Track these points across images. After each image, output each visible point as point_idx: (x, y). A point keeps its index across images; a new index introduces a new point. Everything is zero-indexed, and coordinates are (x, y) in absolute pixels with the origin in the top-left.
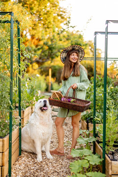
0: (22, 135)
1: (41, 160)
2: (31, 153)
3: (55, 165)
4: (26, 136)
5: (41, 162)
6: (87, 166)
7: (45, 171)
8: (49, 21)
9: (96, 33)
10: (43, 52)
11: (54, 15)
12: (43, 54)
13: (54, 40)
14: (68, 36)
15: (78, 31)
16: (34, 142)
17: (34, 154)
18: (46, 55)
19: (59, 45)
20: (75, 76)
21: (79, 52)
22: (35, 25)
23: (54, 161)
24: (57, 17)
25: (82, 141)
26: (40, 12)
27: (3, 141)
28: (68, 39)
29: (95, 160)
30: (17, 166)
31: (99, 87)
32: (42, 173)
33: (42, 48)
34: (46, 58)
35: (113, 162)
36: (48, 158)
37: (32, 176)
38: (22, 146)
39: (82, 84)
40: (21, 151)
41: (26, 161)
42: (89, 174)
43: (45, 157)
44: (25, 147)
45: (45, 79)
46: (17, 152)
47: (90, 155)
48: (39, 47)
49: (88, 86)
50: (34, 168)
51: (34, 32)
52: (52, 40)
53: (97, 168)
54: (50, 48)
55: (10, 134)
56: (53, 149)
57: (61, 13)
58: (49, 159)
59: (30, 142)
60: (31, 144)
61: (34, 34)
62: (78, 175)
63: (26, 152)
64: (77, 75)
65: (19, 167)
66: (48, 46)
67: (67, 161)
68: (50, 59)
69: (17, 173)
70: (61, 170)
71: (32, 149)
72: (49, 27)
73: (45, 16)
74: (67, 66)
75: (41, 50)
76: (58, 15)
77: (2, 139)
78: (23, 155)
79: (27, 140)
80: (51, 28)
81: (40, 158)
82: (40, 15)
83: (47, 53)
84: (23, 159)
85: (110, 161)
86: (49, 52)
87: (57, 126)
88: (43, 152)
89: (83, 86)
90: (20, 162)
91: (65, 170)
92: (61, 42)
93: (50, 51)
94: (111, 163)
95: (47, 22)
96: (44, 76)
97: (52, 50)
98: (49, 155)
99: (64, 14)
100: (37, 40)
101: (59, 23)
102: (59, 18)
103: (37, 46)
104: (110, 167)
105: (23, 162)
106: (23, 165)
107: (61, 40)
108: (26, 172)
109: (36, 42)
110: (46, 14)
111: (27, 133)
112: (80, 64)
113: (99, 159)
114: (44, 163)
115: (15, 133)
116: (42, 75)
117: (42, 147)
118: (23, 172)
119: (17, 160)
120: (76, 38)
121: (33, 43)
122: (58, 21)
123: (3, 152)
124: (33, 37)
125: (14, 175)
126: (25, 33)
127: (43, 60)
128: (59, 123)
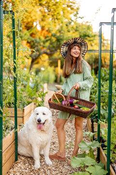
1: (39, 166)
2: (28, 157)
3: (54, 173)
4: (24, 139)
5: (39, 169)
8: (57, 12)
9: (101, 24)
10: (51, 43)
11: (64, 6)
12: (51, 46)
13: (62, 32)
14: (77, 27)
15: (87, 22)
17: (31, 159)
18: (54, 47)
19: (67, 36)
20: (77, 73)
21: (81, 45)
22: (44, 16)
23: (53, 168)
24: (67, 8)
25: (85, 147)
26: (49, 3)
28: (76, 31)
31: (107, 81)
33: (50, 39)
34: (54, 49)
36: (47, 163)
39: (86, 82)
40: (17, 155)
41: (22, 168)
43: (44, 163)
45: (54, 71)
46: (13, 158)
48: (47, 39)
49: (92, 84)
51: (43, 24)
52: (60, 32)
54: (58, 40)
57: (71, 4)
58: (48, 166)
59: (28, 146)
60: (28, 148)
61: (43, 25)
63: (23, 156)
64: (80, 73)
67: (68, 167)
72: (58, 18)
73: (54, 7)
74: (68, 61)
75: (49, 42)
76: (68, 6)
78: (19, 160)
79: (25, 144)
80: (59, 19)
82: (49, 6)
83: (55, 45)
84: (19, 165)
88: (42, 156)
89: (86, 85)
90: (15, 170)
92: (69, 33)
93: (58, 43)
95: (56, 13)
96: (53, 67)
97: (59, 42)
98: (48, 161)
99: (74, 5)
100: (47, 31)
101: (68, 14)
102: (69, 9)
103: (46, 37)
105: (19, 169)
107: (69, 31)
109: (46, 33)
110: (55, 5)
112: (82, 59)
114: (42, 170)
116: (51, 67)
119: (12, 167)
120: (85, 29)
121: (43, 34)
122: (68, 12)
124: (43, 28)
126: (35, 24)
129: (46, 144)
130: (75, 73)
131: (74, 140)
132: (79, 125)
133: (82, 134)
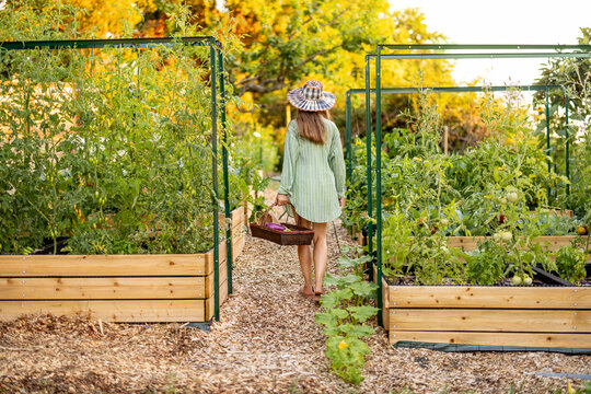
6: (349, 297)
10: (266, 63)
12: (265, 70)
13: (294, 32)
18: (274, 72)
27: (206, 257)
33: (262, 54)
34: (274, 79)
35: (391, 287)
42: (352, 309)
45: (274, 137)
47: (356, 283)
52: (289, 32)
54: (286, 55)
55: (216, 247)
65: (231, 310)
66: (279, 49)
68: (287, 82)
77: (203, 255)
78: (235, 294)
83: (277, 67)
85: (386, 286)
86: (282, 64)
90: (231, 304)
93: (286, 62)
94: (388, 289)
96: (270, 127)
97: (290, 59)
100: (247, 17)
104: (386, 296)
106: (239, 308)
107: (313, 31)
108: (244, 317)
115: (222, 246)
116: (266, 126)
118: (238, 317)
119: (226, 301)
123: (206, 276)
125: (224, 319)
127: (266, 84)
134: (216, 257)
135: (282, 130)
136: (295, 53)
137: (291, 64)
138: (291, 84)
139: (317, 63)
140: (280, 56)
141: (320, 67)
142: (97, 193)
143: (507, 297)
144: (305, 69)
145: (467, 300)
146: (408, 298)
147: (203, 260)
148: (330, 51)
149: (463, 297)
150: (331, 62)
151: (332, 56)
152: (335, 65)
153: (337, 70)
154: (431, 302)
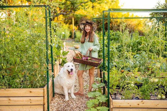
0: (54, 84)
1: (68, 99)
2: (61, 95)
3: (77, 102)
4: (57, 83)
5: (68, 101)
6: (97, 103)
7: (71, 107)
16: (62, 88)
17: (63, 96)
18: (69, 9)
23: (77, 100)
25: (95, 86)
27: (44, 89)
29: (103, 99)
30: (52, 104)
32: (69, 108)
35: (113, 100)
36: (73, 97)
37: (62, 110)
38: (55, 90)
40: (54, 94)
41: (58, 100)
42: (98, 108)
43: (70, 97)
44: (57, 91)
46: (52, 95)
47: (99, 96)
50: (63, 105)
53: (105, 104)
54: (73, 4)
55: (48, 84)
56: (76, 91)
58: (73, 99)
59: (60, 88)
60: (60, 89)
62: (91, 109)
63: (57, 94)
64: (92, 42)
65: (54, 105)
66: (71, 2)
67: (85, 99)
69: (52, 108)
70: (82, 106)
71: (61, 92)
77: (43, 89)
78: (55, 96)
79: (58, 86)
81: (67, 98)
84: (56, 99)
85: (111, 100)
86: (71, 7)
87: (78, 76)
88: (69, 94)
90: (54, 101)
91: (84, 106)
94: (112, 101)
96: (68, 24)
104: (111, 103)
105: (56, 101)
106: (56, 103)
108: (58, 108)
111: (58, 81)
113: (106, 98)
114: (70, 101)
116: (66, 24)
117: (68, 90)
118: (56, 108)
119: (52, 100)
123: (44, 97)
125: (51, 110)
127: (66, 12)
128: (80, 74)
129: (72, 86)
130: (89, 41)
131: (89, 83)
132: (91, 74)
133: (94, 80)
134: (48, 88)
135: (71, 25)
136: (75, 3)
137: (74, 6)
138: (74, 12)
139: (82, 6)
140: (71, 4)
141: (83, 7)
142: (2, 64)
143: (157, 104)
144: (79, 8)
145: (141, 105)
146: (120, 105)
147: (43, 91)
148: (86, 2)
149: (140, 104)
150: (87, 5)
151: (87, 4)
152: (88, 6)
153: (88, 8)
154: (128, 106)
